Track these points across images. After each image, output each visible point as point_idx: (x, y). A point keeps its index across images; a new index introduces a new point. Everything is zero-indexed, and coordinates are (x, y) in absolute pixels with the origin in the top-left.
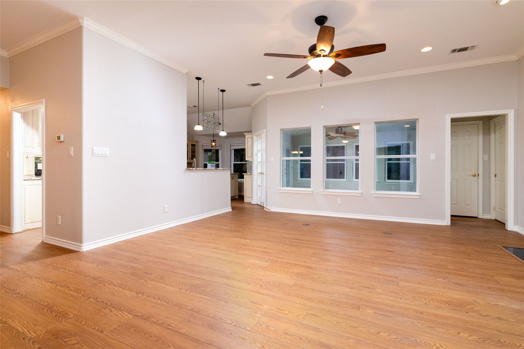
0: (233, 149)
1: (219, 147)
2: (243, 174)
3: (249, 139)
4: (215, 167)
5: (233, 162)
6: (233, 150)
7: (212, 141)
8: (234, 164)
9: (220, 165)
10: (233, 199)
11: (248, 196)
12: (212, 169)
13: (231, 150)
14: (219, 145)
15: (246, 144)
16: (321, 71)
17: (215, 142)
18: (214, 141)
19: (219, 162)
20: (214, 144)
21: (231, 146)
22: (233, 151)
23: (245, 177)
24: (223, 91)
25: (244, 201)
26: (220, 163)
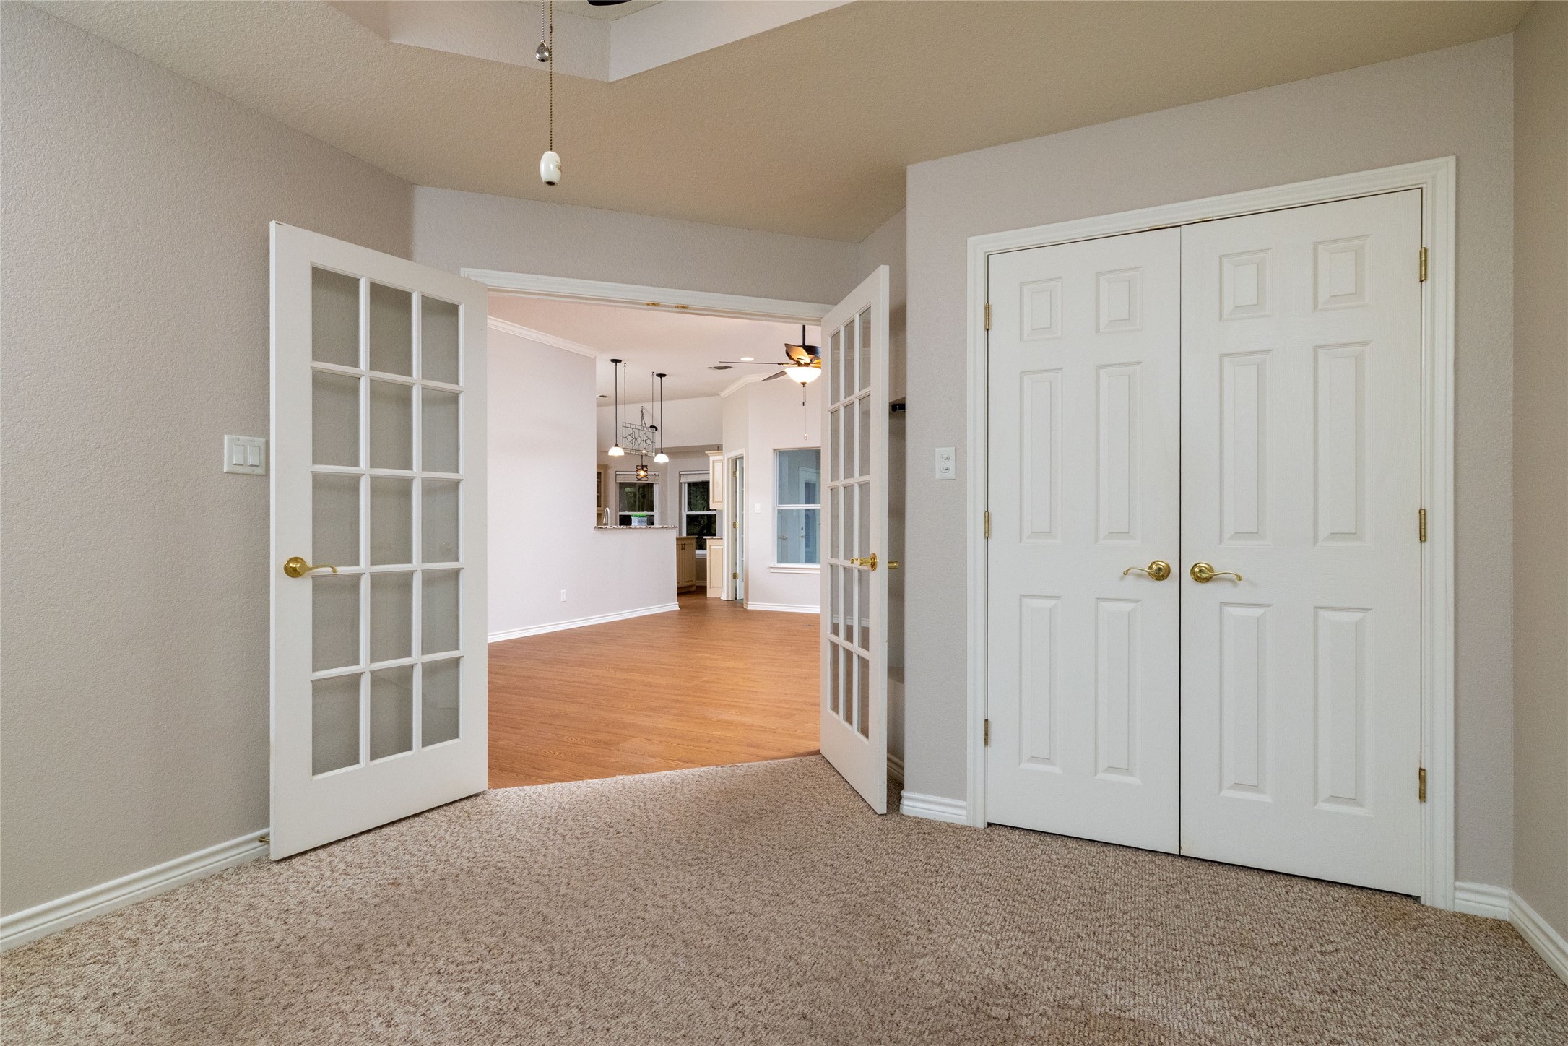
0: (685, 483)
1: (654, 477)
2: (705, 537)
3: (716, 464)
4: (646, 524)
5: (685, 512)
6: (686, 485)
7: (639, 468)
8: (687, 515)
9: (656, 520)
10: (683, 592)
11: (714, 584)
12: (641, 528)
13: (680, 484)
14: (653, 473)
15: (711, 472)
16: (804, 384)
17: (645, 469)
18: (643, 467)
19: (652, 511)
20: (642, 473)
21: (680, 475)
22: (685, 489)
23: (708, 542)
24: (661, 376)
25: (706, 595)
26: (656, 513)
